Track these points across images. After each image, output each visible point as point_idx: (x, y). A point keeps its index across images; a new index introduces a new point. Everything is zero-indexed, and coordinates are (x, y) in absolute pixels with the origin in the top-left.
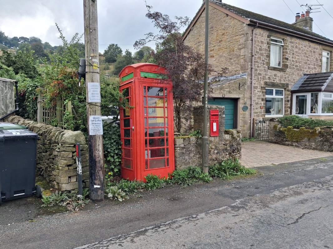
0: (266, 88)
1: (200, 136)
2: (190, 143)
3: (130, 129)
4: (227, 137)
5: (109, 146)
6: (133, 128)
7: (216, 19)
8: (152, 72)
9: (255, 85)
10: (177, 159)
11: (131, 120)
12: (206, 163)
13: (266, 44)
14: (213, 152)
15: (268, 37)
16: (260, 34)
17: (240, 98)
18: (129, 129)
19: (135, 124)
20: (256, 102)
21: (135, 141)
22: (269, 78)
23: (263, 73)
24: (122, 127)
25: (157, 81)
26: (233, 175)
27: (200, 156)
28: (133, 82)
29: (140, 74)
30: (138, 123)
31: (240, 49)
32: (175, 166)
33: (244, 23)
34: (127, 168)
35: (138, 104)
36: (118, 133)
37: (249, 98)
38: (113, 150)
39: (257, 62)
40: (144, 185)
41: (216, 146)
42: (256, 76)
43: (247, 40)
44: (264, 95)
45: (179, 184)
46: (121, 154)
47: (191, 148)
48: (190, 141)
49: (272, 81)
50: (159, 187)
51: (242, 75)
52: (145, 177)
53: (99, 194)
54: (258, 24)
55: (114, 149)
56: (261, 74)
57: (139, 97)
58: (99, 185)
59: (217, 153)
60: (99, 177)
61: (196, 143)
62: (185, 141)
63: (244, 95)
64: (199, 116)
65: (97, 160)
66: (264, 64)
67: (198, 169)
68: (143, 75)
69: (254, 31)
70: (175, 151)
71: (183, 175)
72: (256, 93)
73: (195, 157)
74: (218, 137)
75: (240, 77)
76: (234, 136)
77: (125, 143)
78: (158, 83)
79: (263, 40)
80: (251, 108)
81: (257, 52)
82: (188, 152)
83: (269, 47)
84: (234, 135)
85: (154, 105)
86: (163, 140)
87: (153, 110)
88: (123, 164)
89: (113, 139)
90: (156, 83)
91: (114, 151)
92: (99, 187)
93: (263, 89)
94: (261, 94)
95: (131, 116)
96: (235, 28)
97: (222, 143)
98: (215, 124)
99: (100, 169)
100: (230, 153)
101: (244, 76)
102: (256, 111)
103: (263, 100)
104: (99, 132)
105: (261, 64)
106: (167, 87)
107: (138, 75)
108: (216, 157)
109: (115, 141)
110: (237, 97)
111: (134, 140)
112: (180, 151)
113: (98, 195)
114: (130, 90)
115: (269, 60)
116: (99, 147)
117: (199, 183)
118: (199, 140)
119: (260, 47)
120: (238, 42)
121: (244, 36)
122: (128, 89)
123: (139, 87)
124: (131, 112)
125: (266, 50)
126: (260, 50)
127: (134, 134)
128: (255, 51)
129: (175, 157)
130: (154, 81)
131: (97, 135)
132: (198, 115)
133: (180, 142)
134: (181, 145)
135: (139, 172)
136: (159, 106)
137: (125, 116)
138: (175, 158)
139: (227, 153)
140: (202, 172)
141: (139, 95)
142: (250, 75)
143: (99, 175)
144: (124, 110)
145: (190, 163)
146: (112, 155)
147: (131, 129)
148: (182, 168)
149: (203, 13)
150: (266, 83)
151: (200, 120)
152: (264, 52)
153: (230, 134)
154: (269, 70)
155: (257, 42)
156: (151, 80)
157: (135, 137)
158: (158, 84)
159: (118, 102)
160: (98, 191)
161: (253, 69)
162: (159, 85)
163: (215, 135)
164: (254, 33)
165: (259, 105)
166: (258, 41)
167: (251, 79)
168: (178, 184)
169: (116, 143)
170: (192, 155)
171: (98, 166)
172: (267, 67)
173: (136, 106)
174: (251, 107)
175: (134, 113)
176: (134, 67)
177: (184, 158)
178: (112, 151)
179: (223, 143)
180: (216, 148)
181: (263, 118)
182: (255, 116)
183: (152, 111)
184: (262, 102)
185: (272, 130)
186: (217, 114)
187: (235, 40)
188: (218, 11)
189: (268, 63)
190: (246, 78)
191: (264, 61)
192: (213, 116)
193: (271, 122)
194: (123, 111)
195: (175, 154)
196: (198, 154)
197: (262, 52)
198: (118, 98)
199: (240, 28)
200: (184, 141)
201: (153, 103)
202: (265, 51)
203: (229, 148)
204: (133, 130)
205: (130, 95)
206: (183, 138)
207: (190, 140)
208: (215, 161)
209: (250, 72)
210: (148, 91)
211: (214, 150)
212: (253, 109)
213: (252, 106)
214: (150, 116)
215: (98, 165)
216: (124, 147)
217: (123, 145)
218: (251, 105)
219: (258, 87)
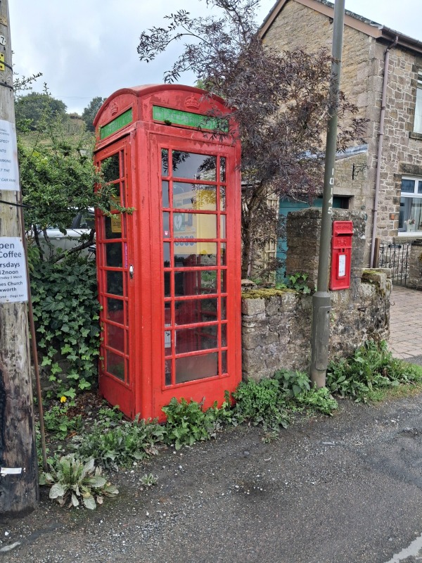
0: (403, 178)
1: (307, 291)
2: (281, 309)
3: (124, 273)
4: (367, 289)
5: (66, 319)
6: (131, 269)
7: (307, 29)
8: (187, 110)
9: (384, 171)
10: (249, 353)
11: (125, 248)
12: (321, 361)
13: (409, 85)
14: (334, 328)
15: (414, 70)
16: (399, 61)
17: (353, 196)
18: (121, 272)
19: (136, 259)
20: (384, 205)
21: (137, 308)
22: (410, 156)
23: (399, 145)
24: (102, 265)
25: (200, 136)
26: (382, 387)
27: (304, 341)
28: (131, 136)
29: (151, 112)
30: (145, 257)
31: (358, 93)
32: (243, 371)
33: (369, 36)
34: (116, 378)
35: (146, 201)
36: (92, 281)
37: (370, 198)
38: (77, 327)
39: (389, 122)
40: (160, 432)
41: (341, 315)
42: (386, 150)
43: (373, 73)
44: (398, 191)
45: (256, 424)
46: (100, 337)
47: (282, 322)
48: (281, 304)
49: (416, 164)
50: (202, 439)
51: (358, 148)
52: (165, 410)
53: (18, 494)
54: (397, 38)
55: (80, 327)
56: (395, 147)
57: (149, 180)
58: (17, 466)
59: (343, 332)
60: (16, 441)
61: (296, 309)
62: (269, 305)
63: (361, 189)
64: (304, 238)
65: (10, 385)
66: (402, 127)
67: (303, 380)
68: (160, 115)
69: (388, 54)
70: (244, 330)
71: (266, 399)
72: (383, 187)
73: (292, 346)
74: (347, 291)
75: (353, 153)
76: (381, 288)
77: (109, 308)
78: (202, 142)
79: (403, 76)
80: (373, 218)
81: (391, 101)
82: (275, 333)
83: (414, 92)
84: (381, 285)
85: (189, 206)
86: (213, 302)
87: (186, 220)
88: (104, 364)
89: (77, 297)
90: (196, 141)
91: (78, 331)
92: (17, 471)
93: (397, 178)
94: (392, 189)
95: (126, 236)
96: (347, 47)
97: (354, 306)
98: (342, 258)
99: (20, 415)
100: (369, 328)
101: (364, 151)
102: (383, 223)
103: (395, 201)
104: (14, 293)
105: (396, 127)
106: (225, 155)
107: (146, 114)
108: (339, 341)
109: (81, 304)
110: (348, 193)
111: (133, 306)
112: (256, 333)
113: (16, 497)
114: (123, 159)
115: (413, 119)
116: (13, 345)
117: (307, 418)
118: (303, 300)
119: (396, 90)
120: (353, 79)
121: (368, 65)
122: (116, 156)
123: (149, 150)
124: (125, 226)
125: (408, 98)
126: (398, 96)
127: (133, 288)
128: (386, 99)
129: (243, 345)
130: (192, 136)
131: (9, 304)
132: (300, 234)
133: (256, 307)
134: (259, 316)
135: (147, 394)
136: (202, 208)
137: (110, 235)
138: (242, 350)
139: (365, 330)
140: (311, 385)
141: (149, 174)
142: (374, 150)
143: (17, 436)
144: (108, 220)
145: (279, 360)
146: (74, 342)
147: (126, 272)
148: (260, 374)
149: (277, 19)
150: (403, 168)
151: (306, 249)
152: (404, 101)
153: (373, 283)
154: (411, 141)
155: (392, 79)
156: (181, 131)
157: (137, 295)
158: (201, 146)
159: (90, 195)
160: (15, 484)
161: (381, 137)
162: (205, 148)
163: (341, 286)
164: (388, 59)
165: (389, 212)
166: (395, 77)
167: (377, 158)
168: (252, 425)
169: (86, 308)
170: (285, 340)
171: (12, 405)
172: (407, 132)
173: (138, 206)
174: (373, 215)
175: (135, 228)
176: (135, 92)
177: (267, 349)
178: (73, 333)
179: (358, 304)
180: (342, 318)
181: (394, 239)
182: (379, 234)
183: (184, 224)
184: (395, 207)
185: (416, 264)
186: (349, 232)
187: (346, 75)
188: (310, 11)
189: (411, 126)
190: (368, 155)
191: (403, 120)
192: (339, 239)
193: (416, 247)
194: (103, 219)
195: (242, 340)
196: (301, 336)
197: (400, 101)
198: (89, 184)
199: (359, 48)
200: (266, 306)
201: (185, 201)
202: (406, 99)
203: (369, 318)
204: (131, 275)
205: (121, 174)
206: (264, 296)
207: (281, 300)
208: (338, 350)
209: (375, 144)
210: (174, 167)
211: (337, 325)
212: (378, 219)
213: (376, 213)
214: (177, 235)
215: (12, 401)
216: (106, 317)
217: (103, 313)
218: (373, 211)
219: (389, 175)
